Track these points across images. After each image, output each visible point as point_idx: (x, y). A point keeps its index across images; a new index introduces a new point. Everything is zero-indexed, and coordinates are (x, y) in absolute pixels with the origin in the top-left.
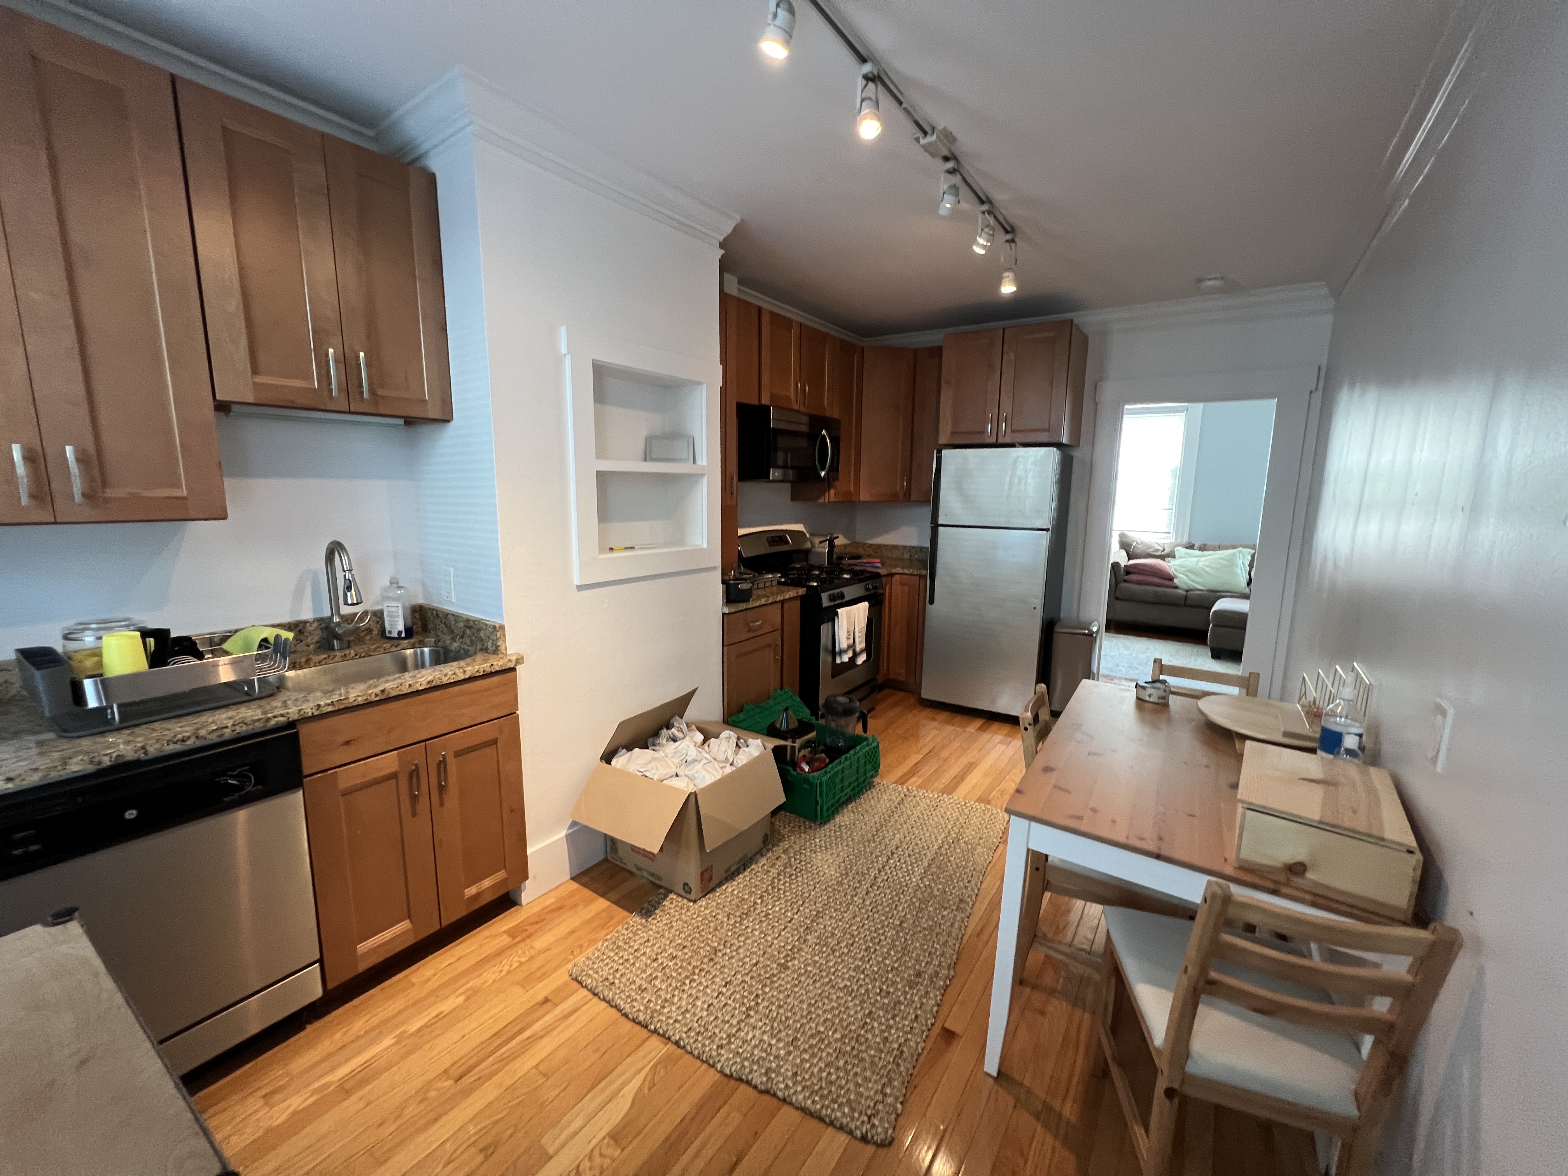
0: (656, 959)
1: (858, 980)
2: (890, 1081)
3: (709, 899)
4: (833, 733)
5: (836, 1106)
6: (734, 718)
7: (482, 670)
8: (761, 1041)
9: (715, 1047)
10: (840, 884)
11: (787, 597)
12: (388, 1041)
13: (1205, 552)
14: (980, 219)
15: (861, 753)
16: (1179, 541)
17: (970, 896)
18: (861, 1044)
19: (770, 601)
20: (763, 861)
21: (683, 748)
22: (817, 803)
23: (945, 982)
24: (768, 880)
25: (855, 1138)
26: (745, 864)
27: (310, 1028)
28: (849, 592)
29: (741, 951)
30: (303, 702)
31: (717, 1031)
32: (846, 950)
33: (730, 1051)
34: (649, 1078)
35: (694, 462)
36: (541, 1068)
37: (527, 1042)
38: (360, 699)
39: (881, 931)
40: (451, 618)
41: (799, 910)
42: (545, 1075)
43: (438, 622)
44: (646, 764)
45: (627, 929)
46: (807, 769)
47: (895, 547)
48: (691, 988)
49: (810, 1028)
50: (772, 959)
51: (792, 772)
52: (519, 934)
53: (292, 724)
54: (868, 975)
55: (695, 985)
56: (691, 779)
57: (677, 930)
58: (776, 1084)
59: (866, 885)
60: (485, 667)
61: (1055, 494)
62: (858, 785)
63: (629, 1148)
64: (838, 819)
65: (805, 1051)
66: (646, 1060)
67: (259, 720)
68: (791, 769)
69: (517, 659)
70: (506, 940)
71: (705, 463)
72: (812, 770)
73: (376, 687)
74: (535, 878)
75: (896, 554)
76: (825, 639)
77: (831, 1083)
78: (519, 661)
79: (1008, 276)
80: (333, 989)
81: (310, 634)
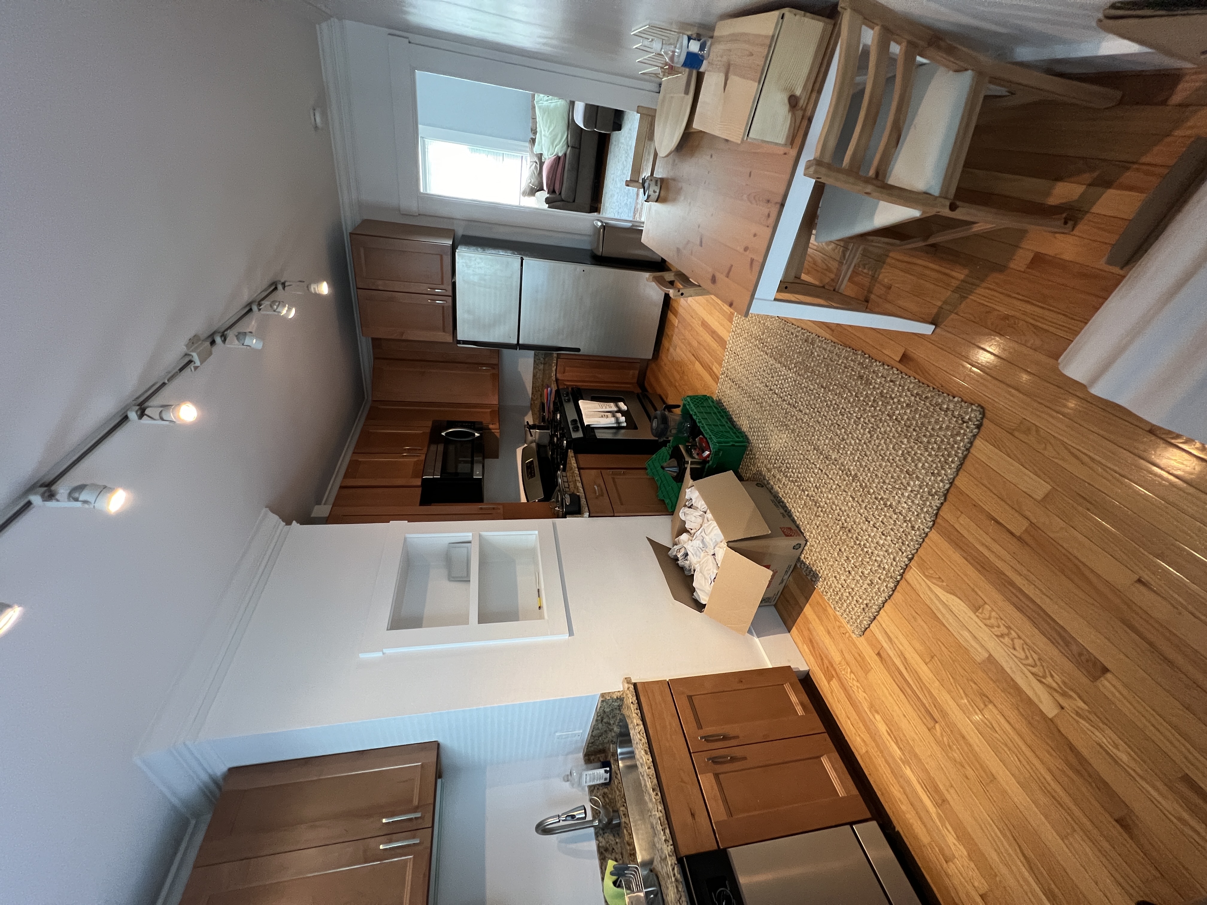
0: (849, 572)
1: (865, 423)
2: (937, 404)
3: (804, 530)
4: (680, 431)
5: (956, 446)
6: (669, 507)
7: (636, 711)
8: (908, 497)
9: (913, 532)
10: (793, 431)
11: (575, 465)
12: (908, 772)
13: (538, 130)
14: (265, 312)
15: (695, 410)
16: (528, 149)
17: (803, 334)
18: (912, 424)
19: (579, 479)
20: (776, 488)
21: (693, 549)
22: (733, 445)
23: (866, 358)
24: (790, 485)
25: (978, 433)
26: (778, 502)
27: (898, 828)
28: (571, 416)
29: (843, 508)
30: (662, 852)
31: (902, 530)
32: (843, 430)
33: (916, 520)
34: (934, 581)
35: (470, 542)
36: (927, 660)
37: (909, 670)
38: (660, 808)
39: (829, 403)
40: (595, 732)
41: (813, 463)
42: (932, 657)
43: (597, 743)
44: (705, 578)
45: (827, 593)
46: (707, 453)
47: (534, 376)
48: (870, 547)
49: (899, 460)
50: (849, 486)
51: (711, 463)
52: (830, 673)
53: (680, 861)
54: (861, 415)
55: (868, 544)
56: (716, 545)
57: (828, 555)
58: (940, 489)
59: (794, 411)
60: (634, 707)
61: (493, 251)
62: (719, 412)
63: (986, 599)
64: (745, 429)
65: (916, 466)
66: (923, 583)
67: (677, 887)
68: (707, 465)
69: (628, 683)
70: (834, 683)
71: (471, 534)
72: (708, 448)
73: (650, 795)
74: (789, 661)
75: (540, 375)
76: (608, 435)
77: (939, 448)
78: (628, 680)
79: (313, 288)
80: (871, 812)
81: (607, 842)
